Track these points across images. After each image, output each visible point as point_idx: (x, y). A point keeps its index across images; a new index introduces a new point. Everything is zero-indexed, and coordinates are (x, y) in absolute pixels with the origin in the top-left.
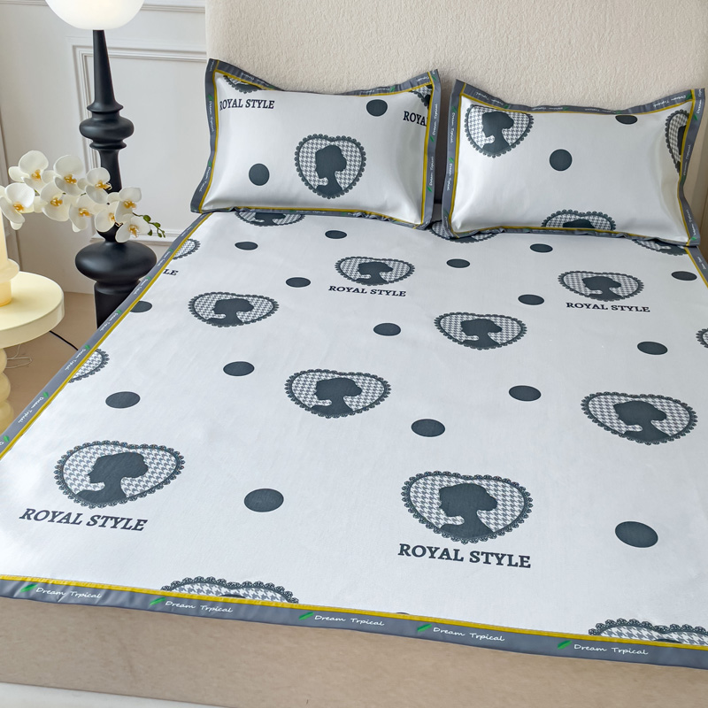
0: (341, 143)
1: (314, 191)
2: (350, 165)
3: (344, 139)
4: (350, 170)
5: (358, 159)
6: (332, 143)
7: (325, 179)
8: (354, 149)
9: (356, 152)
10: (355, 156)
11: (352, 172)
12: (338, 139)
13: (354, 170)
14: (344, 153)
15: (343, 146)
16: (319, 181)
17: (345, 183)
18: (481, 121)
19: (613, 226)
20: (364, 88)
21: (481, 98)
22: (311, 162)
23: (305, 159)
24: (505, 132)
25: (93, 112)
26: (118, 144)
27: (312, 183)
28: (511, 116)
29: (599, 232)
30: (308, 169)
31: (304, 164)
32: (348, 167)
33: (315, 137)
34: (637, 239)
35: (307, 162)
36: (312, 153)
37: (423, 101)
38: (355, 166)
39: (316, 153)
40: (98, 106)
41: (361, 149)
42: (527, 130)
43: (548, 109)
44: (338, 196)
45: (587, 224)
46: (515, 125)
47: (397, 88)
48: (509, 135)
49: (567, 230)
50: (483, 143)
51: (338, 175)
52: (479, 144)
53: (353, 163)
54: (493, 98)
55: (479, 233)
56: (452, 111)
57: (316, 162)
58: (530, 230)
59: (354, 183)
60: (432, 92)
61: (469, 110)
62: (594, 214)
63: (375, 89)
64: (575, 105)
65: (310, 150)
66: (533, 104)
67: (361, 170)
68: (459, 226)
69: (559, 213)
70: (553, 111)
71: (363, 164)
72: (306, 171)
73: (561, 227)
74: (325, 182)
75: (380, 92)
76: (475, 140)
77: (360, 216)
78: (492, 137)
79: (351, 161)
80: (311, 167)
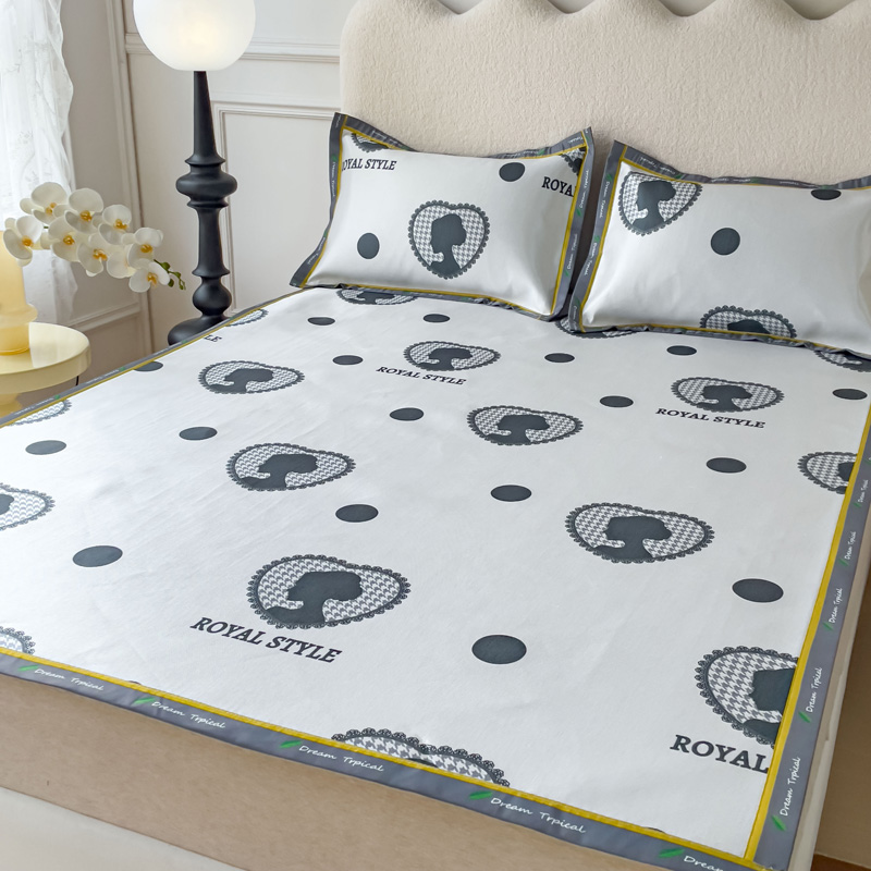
0: (463, 212)
1: (429, 269)
2: (470, 238)
3: (466, 207)
4: (470, 244)
5: (479, 231)
6: (453, 212)
7: (441, 254)
8: (477, 220)
9: (479, 223)
10: (477, 228)
11: (472, 247)
12: (460, 207)
13: (474, 245)
14: (465, 224)
15: (465, 215)
16: (434, 256)
17: (463, 260)
18: (636, 191)
19: (792, 332)
20: (510, 151)
21: (646, 165)
22: (426, 233)
23: (419, 230)
24: (662, 205)
25: (191, 165)
26: (219, 202)
27: (426, 258)
28: (675, 187)
29: (774, 339)
30: (423, 241)
31: (419, 235)
32: (467, 241)
33: (435, 203)
34: (820, 351)
35: (421, 232)
36: (428, 222)
37: (570, 165)
38: (475, 239)
39: (433, 223)
40: (197, 159)
41: (485, 220)
42: (690, 203)
43: (731, 180)
44: (456, 276)
45: (757, 327)
46: (676, 197)
47: (547, 151)
48: (666, 209)
49: (733, 334)
50: (635, 218)
51: (455, 249)
52: (629, 219)
53: (473, 236)
54: (662, 165)
55: (614, 329)
56: (607, 179)
57: (432, 233)
58: (683, 331)
59: (473, 261)
60: (584, 155)
61: (626, 178)
62: (765, 313)
63: (521, 152)
64: (768, 177)
65: (426, 219)
66: (714, 175)
67: (483, 244)
68: (591, 320)
69: (718, 310)
70: (737, 183)
71: (485, 238)
72: (420, 243)
73: (726, 330)
74: (440, 257)
75: (526, 155)
76: (627, 215)
77: (481, 303)
78: (646, 211)
79: (471, 233)
80: (425, 239)
